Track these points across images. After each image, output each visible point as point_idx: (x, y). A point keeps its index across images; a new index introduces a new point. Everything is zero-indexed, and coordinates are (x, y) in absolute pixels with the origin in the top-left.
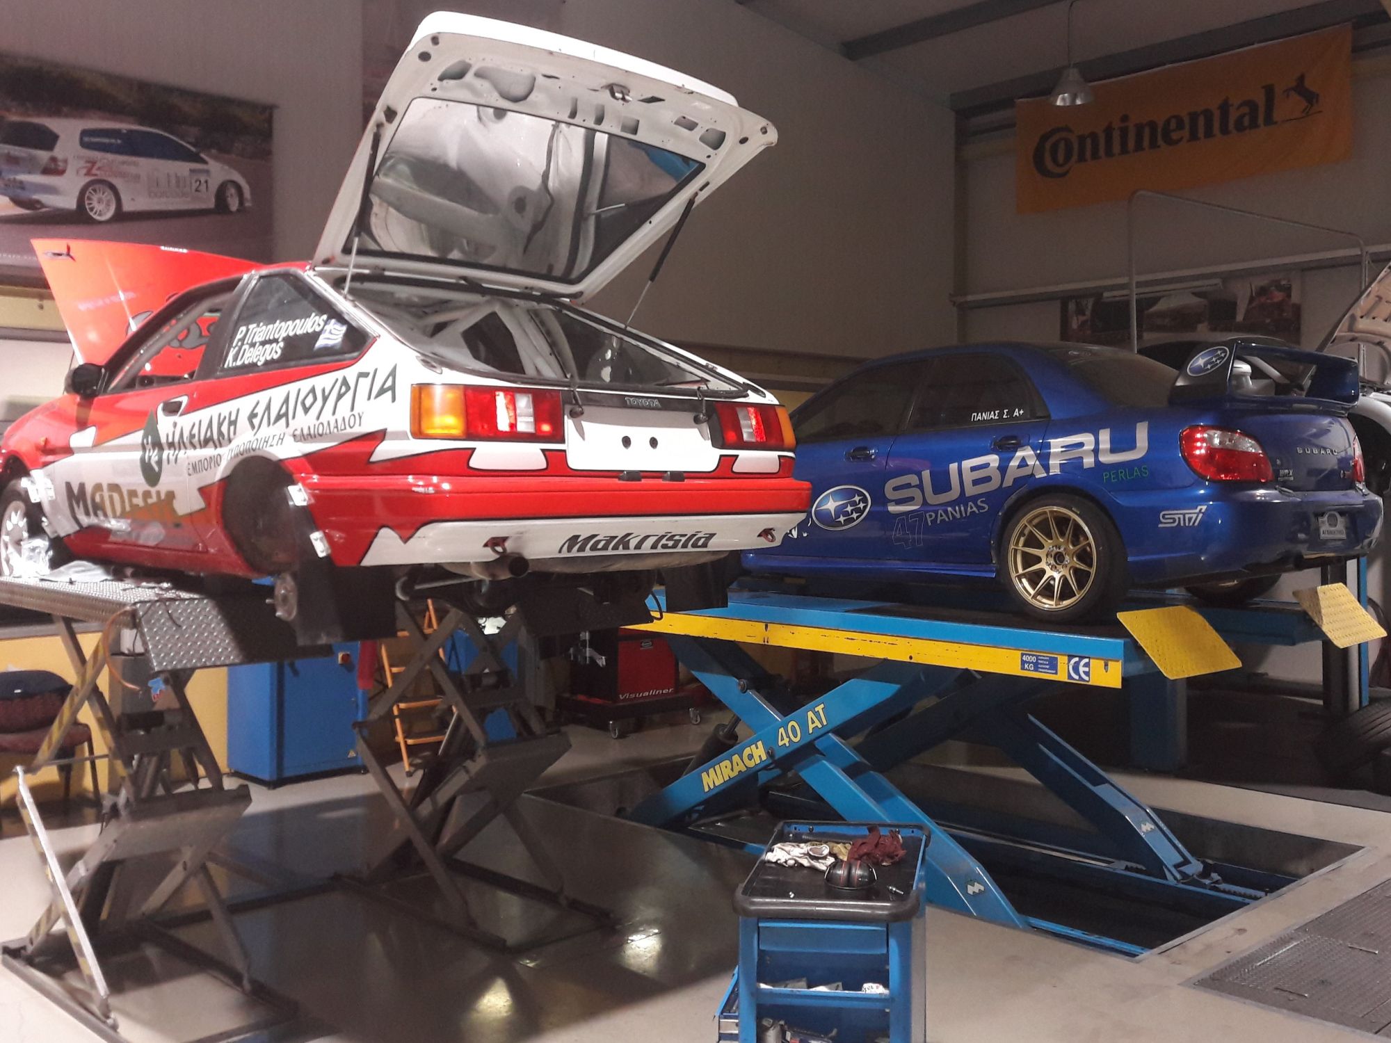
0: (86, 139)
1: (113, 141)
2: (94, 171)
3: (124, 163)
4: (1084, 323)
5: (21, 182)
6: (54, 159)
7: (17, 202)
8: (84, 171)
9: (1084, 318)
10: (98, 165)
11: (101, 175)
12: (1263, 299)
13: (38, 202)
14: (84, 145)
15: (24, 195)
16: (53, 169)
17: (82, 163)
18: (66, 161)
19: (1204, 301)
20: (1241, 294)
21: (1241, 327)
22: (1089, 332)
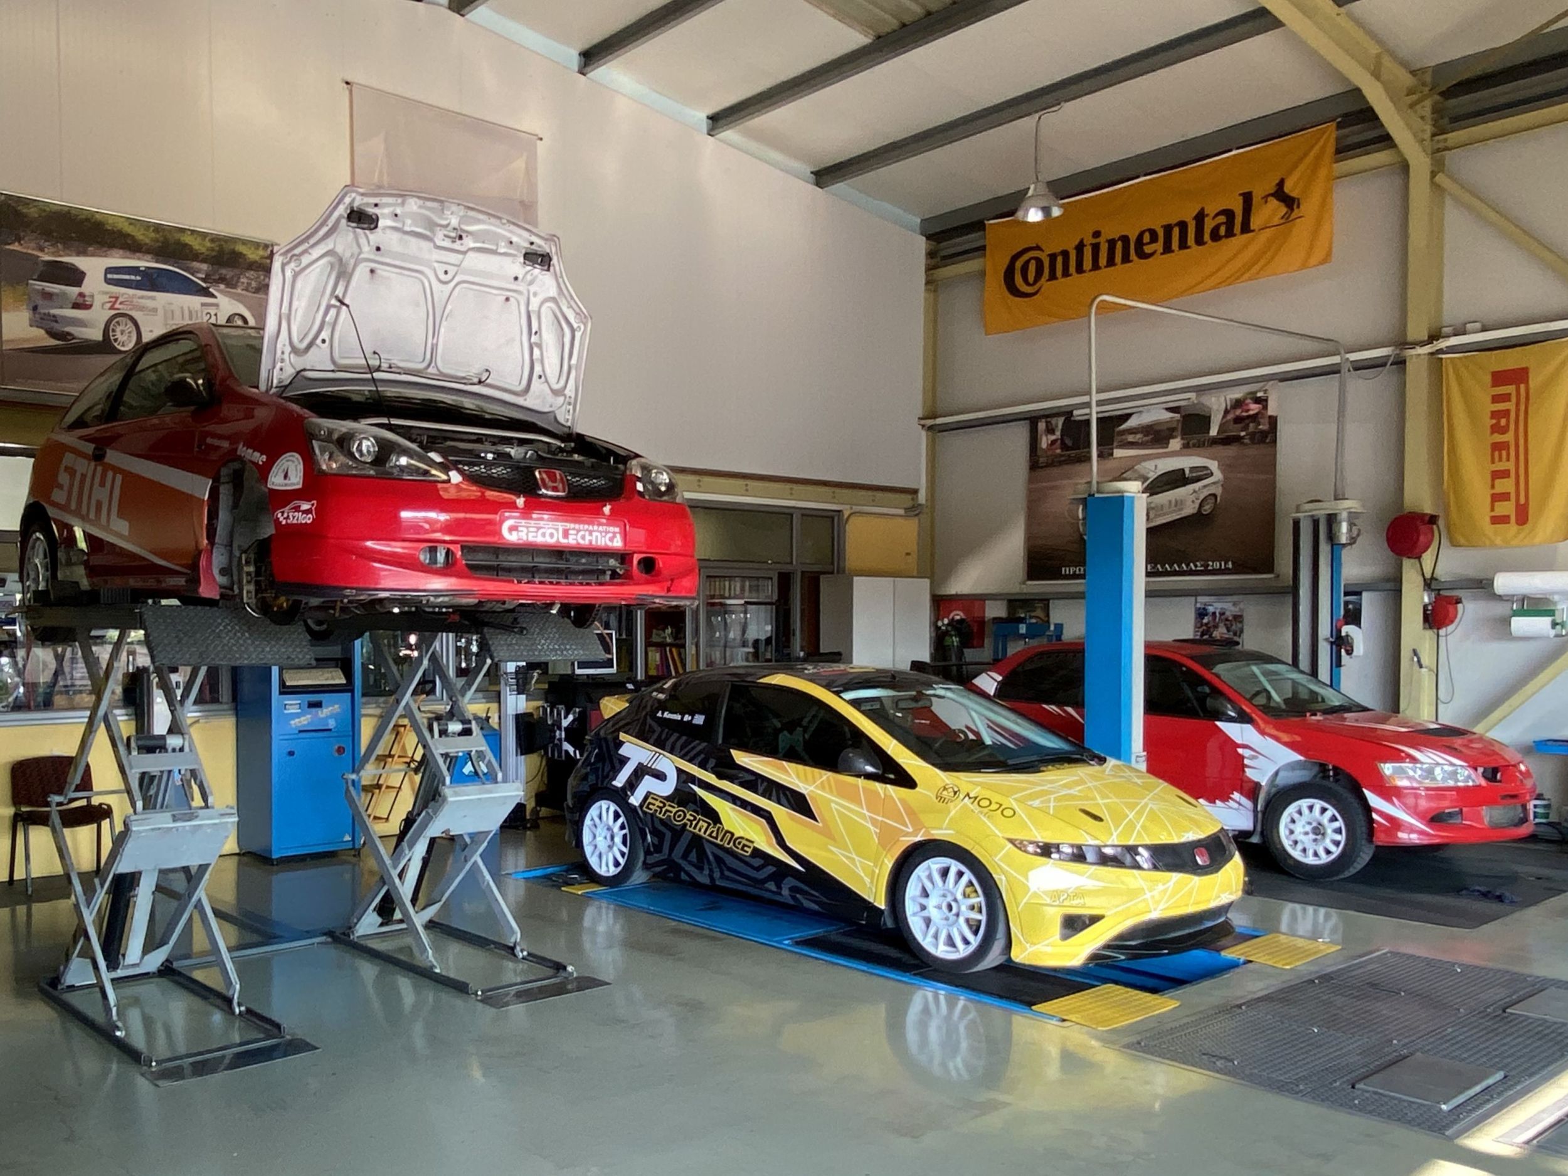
0: (109, 276)
1: (133, 277)
2: (117, 306)
3: (142, 297)
4: (1053, 442)
5: (54, 316)
6: (81, 295)
7: (52, 334)
8: (109, 305)
9: (1053, 437)
10: (120, 300)
11: (124, 309)
12: (1238, 412)
13: (68, 334)
14: (108, 281)
15: (58, 327)
16: (81, 304)
17: (106, 298)
18: (92, 296)
19: (1177, 416)
20: (1215, 407)
21: (1215, 442)
22: (1058, 451)
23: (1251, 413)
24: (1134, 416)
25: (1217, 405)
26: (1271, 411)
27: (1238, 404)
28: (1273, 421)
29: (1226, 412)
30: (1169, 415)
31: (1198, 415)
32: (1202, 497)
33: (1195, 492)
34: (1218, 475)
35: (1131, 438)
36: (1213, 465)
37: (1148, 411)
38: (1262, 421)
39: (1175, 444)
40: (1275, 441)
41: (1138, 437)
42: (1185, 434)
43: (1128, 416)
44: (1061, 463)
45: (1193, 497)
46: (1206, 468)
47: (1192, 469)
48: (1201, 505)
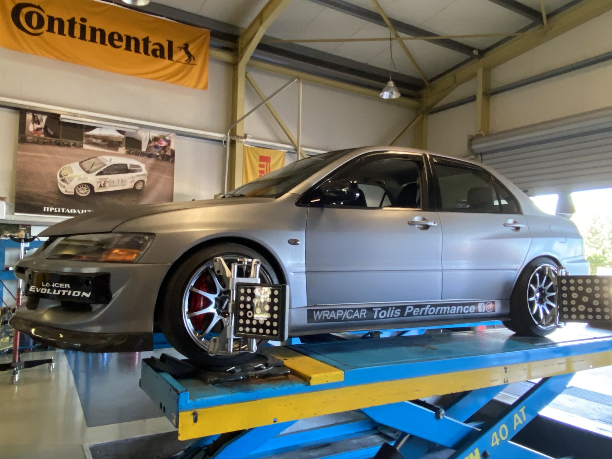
4: (38, 129)
9: (39, 126)
12: (157, 143)
19: (123, 136)
20: (144, 137)
21: (143, 154)
22: (43, 136)
23: (163, 145)
24: (97, 129)
25: (145, 136)
26: (172, 147)
27: (156, 139)
28: (173, 152)
29: (150, 142)
30: (118, 134)
31: (134, 139)
32: (136, 181)
33: (132, 177)
34: (144, 171)
35: (94, 140)
36: (143, 166)
37: (106, 129)
38: (167, 150)
39: (122, 150)
40: (173, 161)
41: (99, 141)
42: (127, 146)
43: (94, 128)
44: (44, 143)
45: (131, 180)
46: (138, 166)
47: (131, 166)
48: (135, 184)
